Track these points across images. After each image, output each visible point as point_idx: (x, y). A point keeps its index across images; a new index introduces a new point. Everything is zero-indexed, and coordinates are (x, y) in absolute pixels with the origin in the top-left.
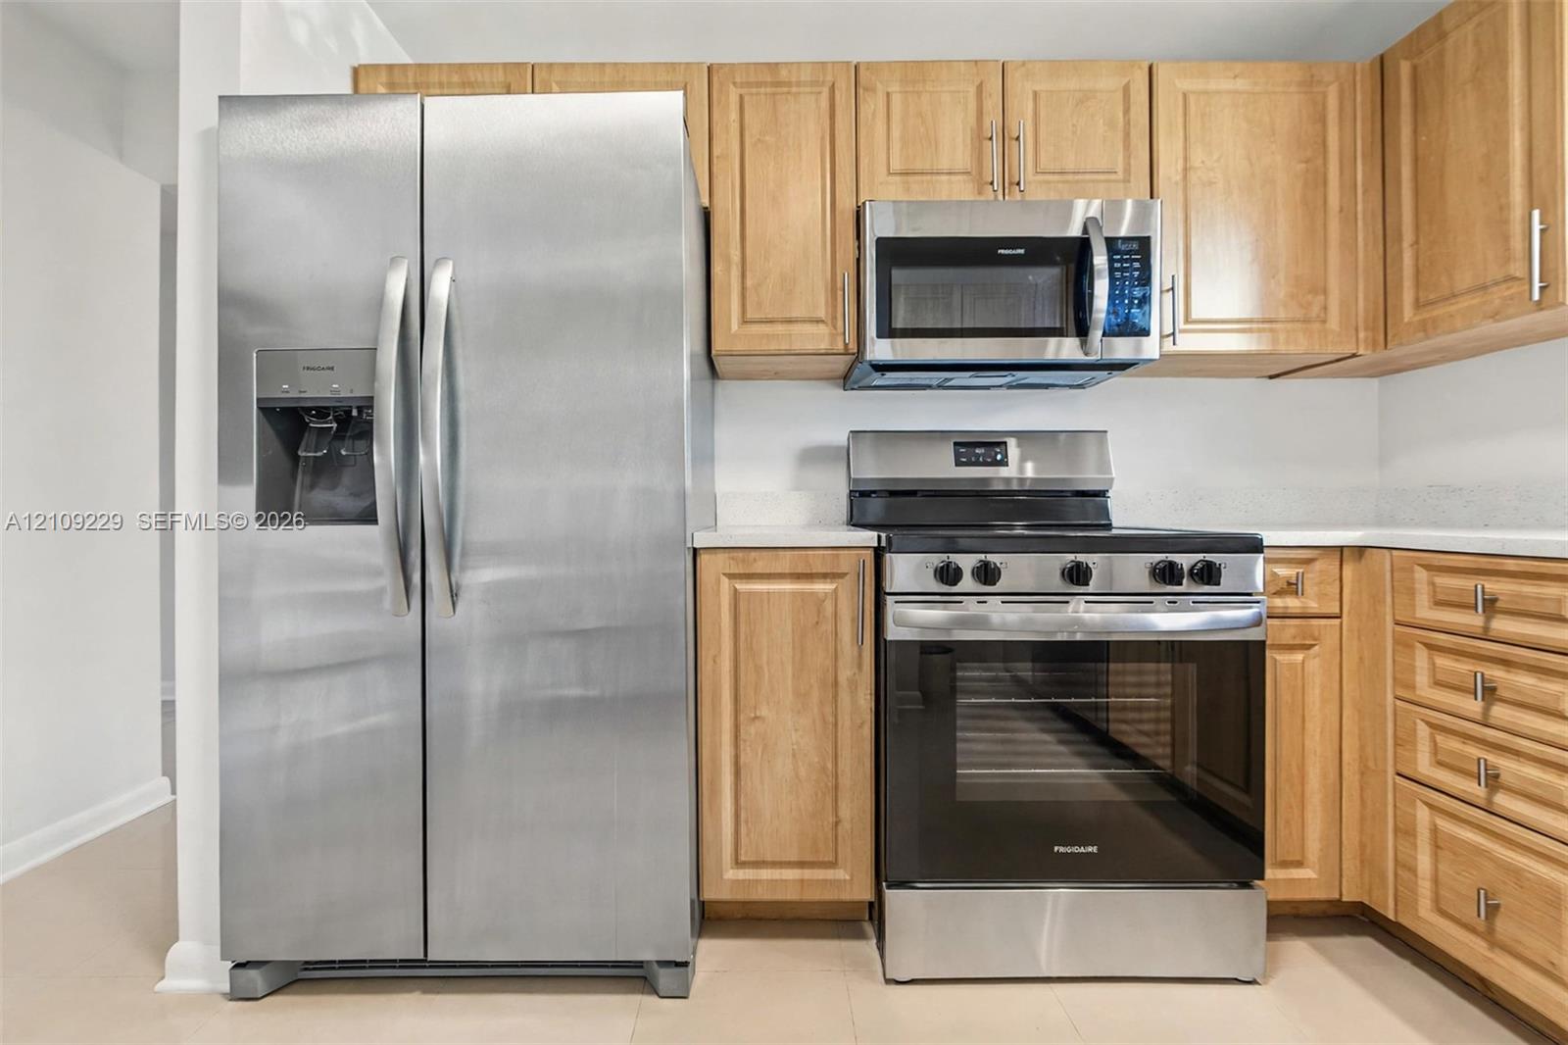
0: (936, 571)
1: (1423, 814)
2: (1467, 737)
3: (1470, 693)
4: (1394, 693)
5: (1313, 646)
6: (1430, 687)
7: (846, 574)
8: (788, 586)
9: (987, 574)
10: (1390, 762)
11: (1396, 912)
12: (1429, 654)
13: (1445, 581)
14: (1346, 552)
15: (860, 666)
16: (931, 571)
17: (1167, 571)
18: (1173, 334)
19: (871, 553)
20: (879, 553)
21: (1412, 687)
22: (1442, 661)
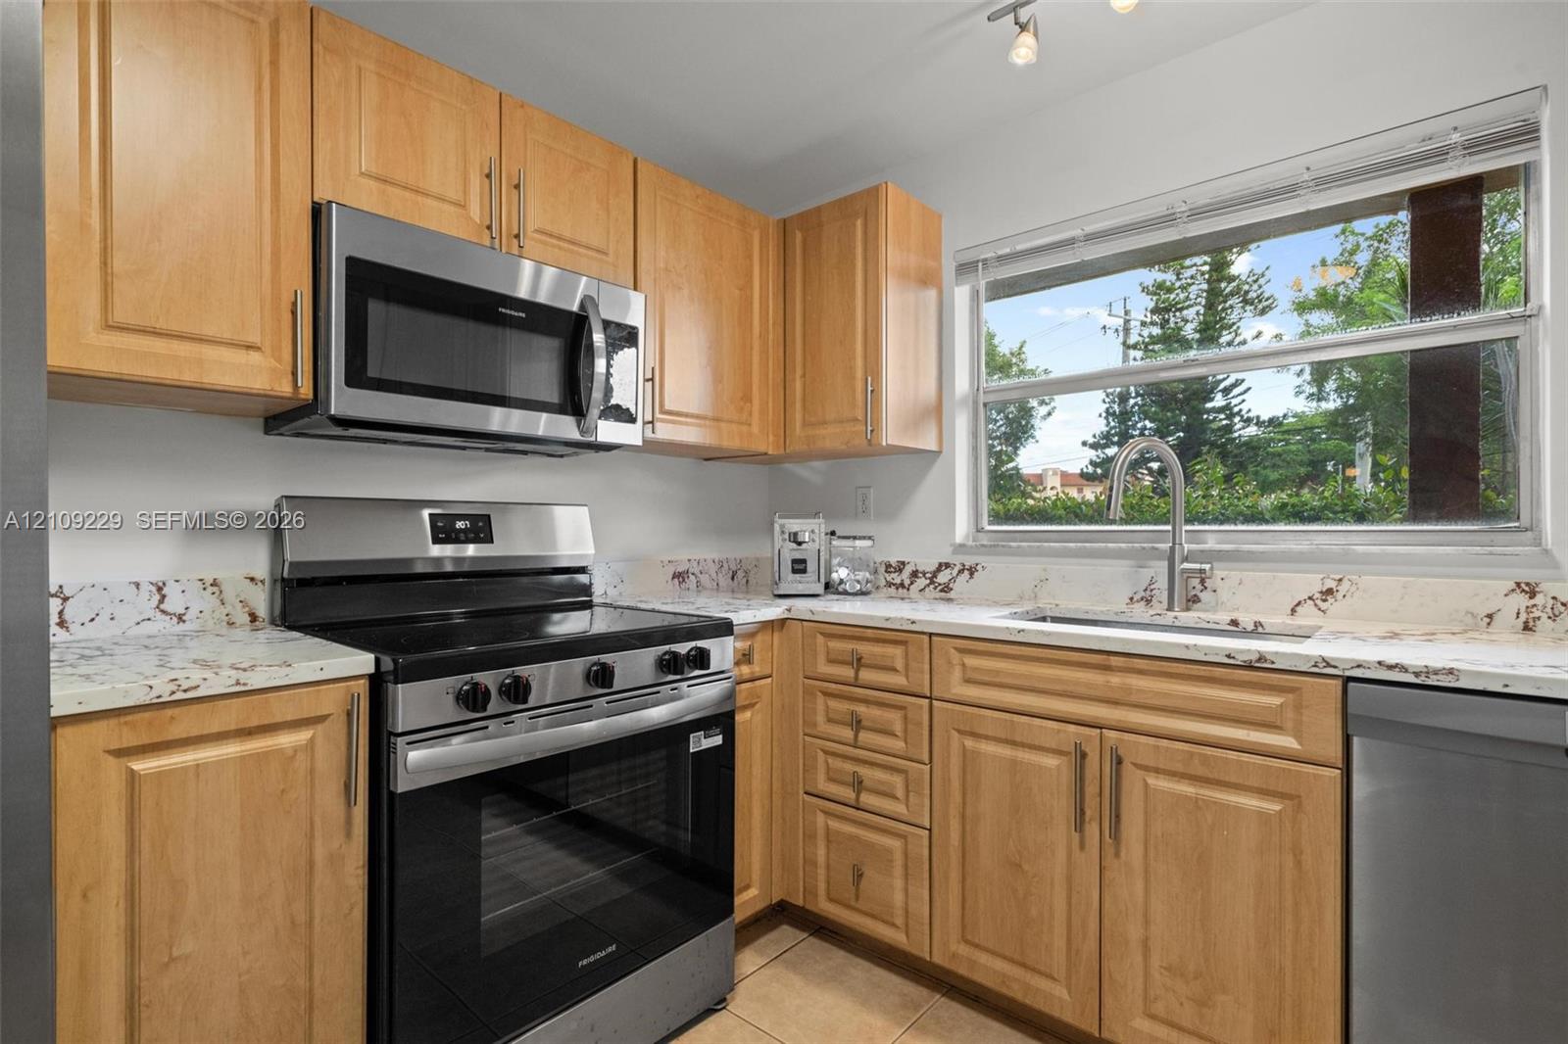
0: (457, 699)
1: (821, 818)
2: (845, 757)
3: (849, 725)
4: (803, 731)
5: (757, 703)
6: (825, 724)
7: (329, 715)
8: (231, 749)
9: (517, 692)
10: (801, 785)
11: (804, 901)
12: (825, 700)
13: (835, 644)
14: (775, 623)
15: (348, 834)
16: (451, 697)
17: (672, 662)
18: (652, 422)
19: (364, 684)
20: (377, 683)
21: (815, 725)
22: (833, 704)
